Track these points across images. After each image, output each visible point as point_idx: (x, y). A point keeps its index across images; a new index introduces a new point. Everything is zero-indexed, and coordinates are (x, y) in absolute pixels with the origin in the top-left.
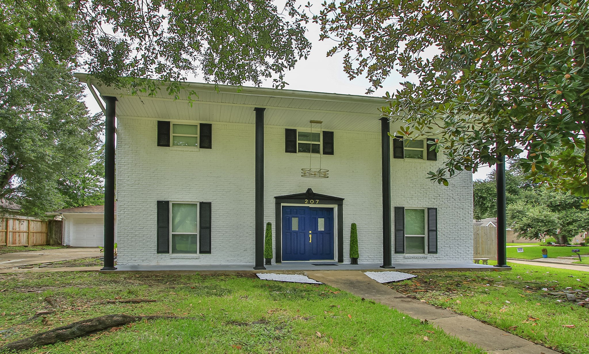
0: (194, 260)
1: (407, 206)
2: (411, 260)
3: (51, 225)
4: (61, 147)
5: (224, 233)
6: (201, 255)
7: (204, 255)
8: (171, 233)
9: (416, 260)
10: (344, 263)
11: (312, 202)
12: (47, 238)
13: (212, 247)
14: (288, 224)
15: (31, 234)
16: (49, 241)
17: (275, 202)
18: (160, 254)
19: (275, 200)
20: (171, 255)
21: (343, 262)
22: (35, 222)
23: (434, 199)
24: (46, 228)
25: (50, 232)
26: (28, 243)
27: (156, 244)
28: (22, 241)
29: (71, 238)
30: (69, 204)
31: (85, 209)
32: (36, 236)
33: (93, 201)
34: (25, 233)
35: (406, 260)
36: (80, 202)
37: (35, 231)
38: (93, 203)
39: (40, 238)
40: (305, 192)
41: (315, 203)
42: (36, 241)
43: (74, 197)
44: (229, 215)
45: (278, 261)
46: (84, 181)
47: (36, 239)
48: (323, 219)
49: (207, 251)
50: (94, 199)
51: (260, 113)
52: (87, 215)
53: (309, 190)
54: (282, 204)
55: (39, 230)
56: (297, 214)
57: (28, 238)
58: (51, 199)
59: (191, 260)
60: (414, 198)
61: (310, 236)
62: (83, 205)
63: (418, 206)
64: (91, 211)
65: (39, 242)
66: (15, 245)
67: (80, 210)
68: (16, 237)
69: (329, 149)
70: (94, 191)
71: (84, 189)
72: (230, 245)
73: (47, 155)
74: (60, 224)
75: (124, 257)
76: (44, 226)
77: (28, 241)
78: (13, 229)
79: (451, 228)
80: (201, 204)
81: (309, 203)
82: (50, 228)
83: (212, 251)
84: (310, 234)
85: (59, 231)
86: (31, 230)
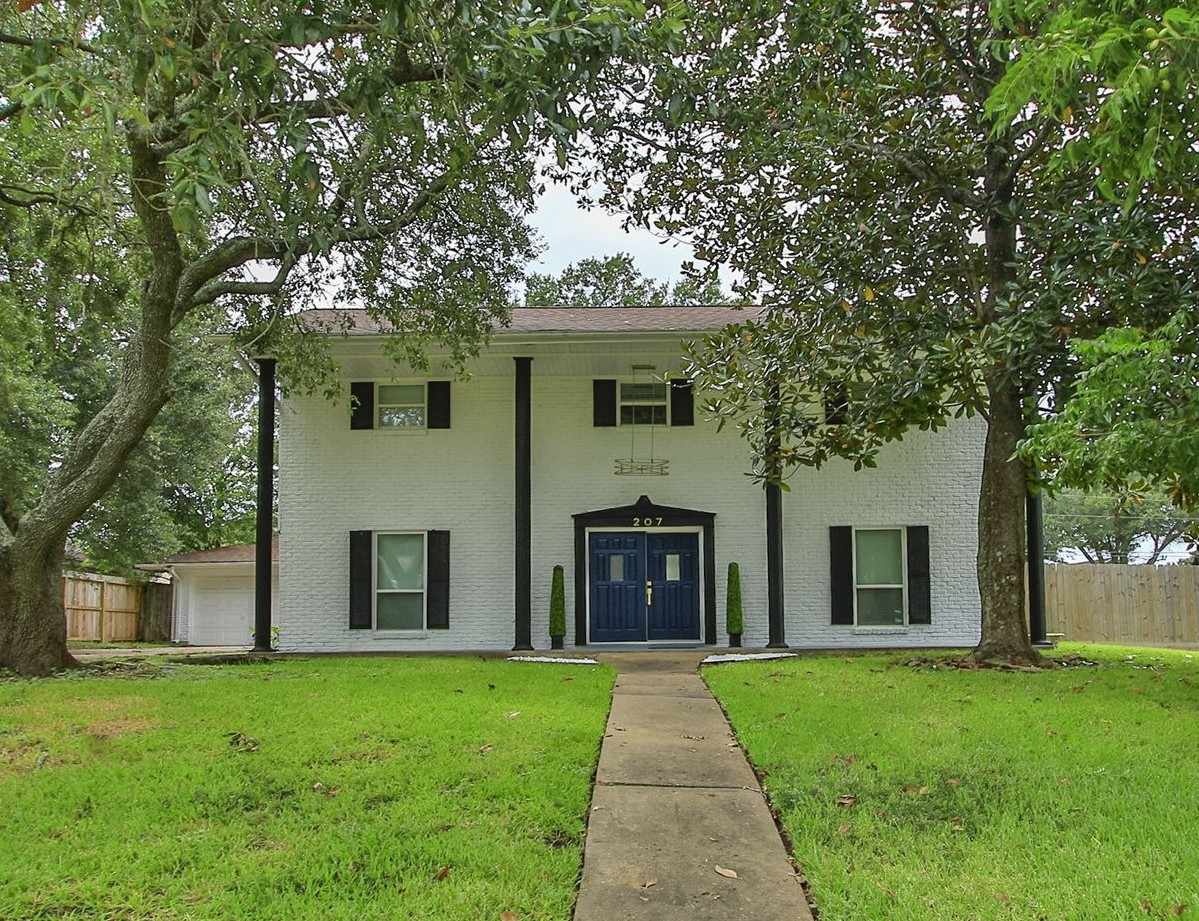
0: (418, 642)
1: (858, 523)
2: (870, 638)
3: (148, 594)
4: (176, 420)
5: (474, 588)
6: (431, 631)
7: (436, 631)
8: (375, 591)
9: (882, 638)
10: (718, 646)
11: (648, 522)
12: (138, 623)
13: (451, 615)
14: (601, 568)
15: (106, 615)
16: (143, 632)
17: (573, 525)
18: (355, 631)
19: (573, 521)
20: (375, 632)
21: (715, 643)
22: (114, 587)
23: (922, 506)
24: (137, 601)
25: (145, 613)
26: (101, 636)
27: (348, 612)
28: (89, 630)
29: (192, 623)
30: (189, 542)
31: (224, 553)
32: (116, 619)
33: (241, 533)
34: (95, 613)
35: (857, 639)
36: (211, 536)
37: (114, 608)
38: (241, 538)
39: (123, 625)
40: (635, 503)
41: (654, 524)
42: (116, 633)
43: (199, 526)
44: (483, 553)
45: (580, 640)
46: (220, 487)
47: (116, 628)
48: (677, 556)
49: (444, 624)
50: (244, 529)
51: (523, 367)
52: (228, 568)
53: (644, 499)
54: (588, 530)
55: (122, 607)
56: (620, 548)
57: (101, 624)
58: (157, 534)
59: (412, 642)
60: (875, 507)
61: (649, 591)
62: (218, 545)
63: (885, 523)
64: (235, 557)
65: (122, 634)
66: (76, 639)
67: (212, 556)
68: (77, 621)
69: (683, 414)
70: (245, 507)
71: (220, 504)
72: (486, 611)
73: (150, 442)
74: (166, 591)
75: (292, 636)
76: (133, 595)
77: (101, 631)
78: (73, 602)
79: (965, 567)
80: (431, 533)
81: (642, 524)
82: (145, 602)
83: (450, 624)
84: (649, 587)
85: (164, 607)
86: (107, 606)
